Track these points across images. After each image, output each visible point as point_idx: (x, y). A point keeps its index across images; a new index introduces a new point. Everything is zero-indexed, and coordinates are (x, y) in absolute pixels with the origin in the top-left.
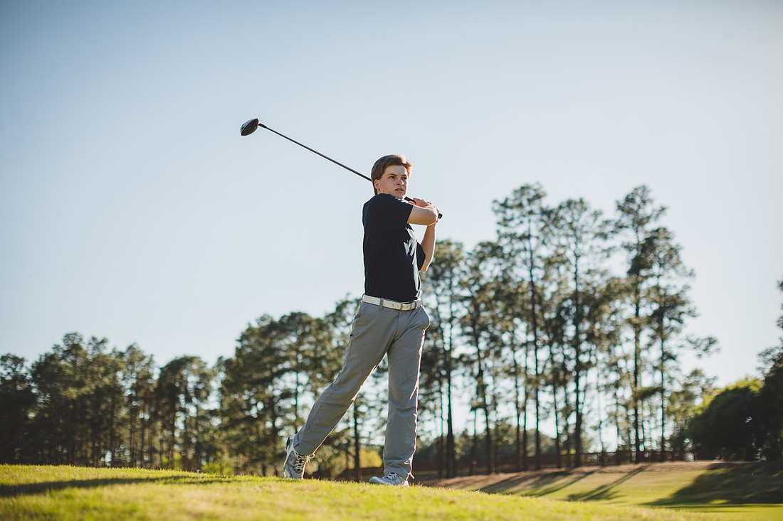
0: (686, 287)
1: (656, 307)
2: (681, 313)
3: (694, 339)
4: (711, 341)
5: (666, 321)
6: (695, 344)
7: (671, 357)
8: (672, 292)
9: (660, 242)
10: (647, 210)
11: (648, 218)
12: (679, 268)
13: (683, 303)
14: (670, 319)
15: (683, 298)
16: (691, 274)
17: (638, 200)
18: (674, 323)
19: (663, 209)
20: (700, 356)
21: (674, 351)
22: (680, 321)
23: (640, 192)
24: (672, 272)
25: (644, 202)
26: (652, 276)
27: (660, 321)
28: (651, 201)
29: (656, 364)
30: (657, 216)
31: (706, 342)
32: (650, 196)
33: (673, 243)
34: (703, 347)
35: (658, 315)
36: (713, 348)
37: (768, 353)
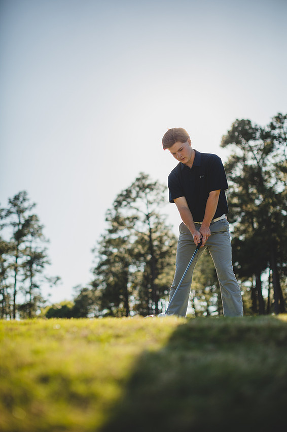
0: (45, 249)
1: (29, 258)
2: (43, 262)
3: (49, 277)
4: (58, 278)
5: (34, 266)
6: (50, 280)
7: (36, 286)
8: (39, 251)
9: (33, 222)
10: (26, 204)
11: (26, 209)
12: (42, 237)
13: (43, 257)
14: (37, 265)
15: (44, 254)
16: (48, 241)
17: (21, 199)
18: (39, 268)
19: (34, 205)
20: (51, 286)
21: (38, 283)
22: (42, 267)
23: (22, 194)
24: (38, 240)
25: (24, 200)
26: (27, 241)
27: (31, 267)
28: (28, 200)
29: (28, 290)
30: (31, 208)
31: (55, 280)
32: (28, 197)
33: (40, 224)
34: (54, 281)
35: (30, 263)
36: (59, 282)
37: (78, 286)
